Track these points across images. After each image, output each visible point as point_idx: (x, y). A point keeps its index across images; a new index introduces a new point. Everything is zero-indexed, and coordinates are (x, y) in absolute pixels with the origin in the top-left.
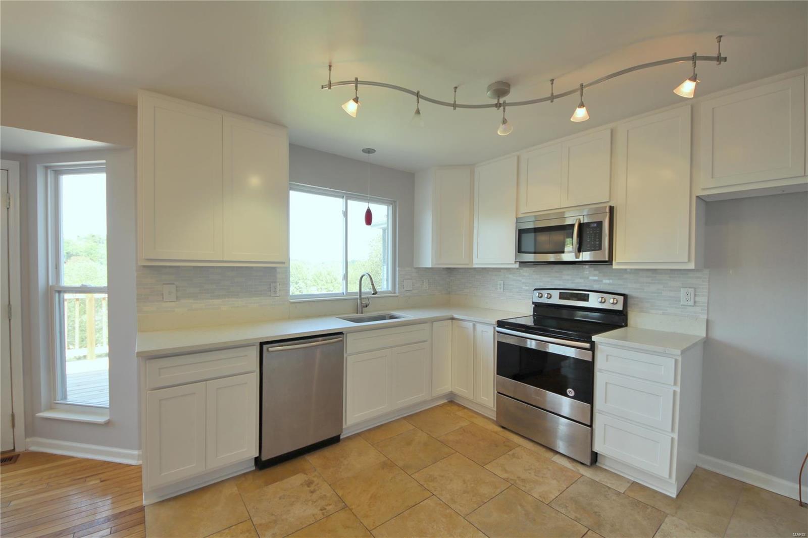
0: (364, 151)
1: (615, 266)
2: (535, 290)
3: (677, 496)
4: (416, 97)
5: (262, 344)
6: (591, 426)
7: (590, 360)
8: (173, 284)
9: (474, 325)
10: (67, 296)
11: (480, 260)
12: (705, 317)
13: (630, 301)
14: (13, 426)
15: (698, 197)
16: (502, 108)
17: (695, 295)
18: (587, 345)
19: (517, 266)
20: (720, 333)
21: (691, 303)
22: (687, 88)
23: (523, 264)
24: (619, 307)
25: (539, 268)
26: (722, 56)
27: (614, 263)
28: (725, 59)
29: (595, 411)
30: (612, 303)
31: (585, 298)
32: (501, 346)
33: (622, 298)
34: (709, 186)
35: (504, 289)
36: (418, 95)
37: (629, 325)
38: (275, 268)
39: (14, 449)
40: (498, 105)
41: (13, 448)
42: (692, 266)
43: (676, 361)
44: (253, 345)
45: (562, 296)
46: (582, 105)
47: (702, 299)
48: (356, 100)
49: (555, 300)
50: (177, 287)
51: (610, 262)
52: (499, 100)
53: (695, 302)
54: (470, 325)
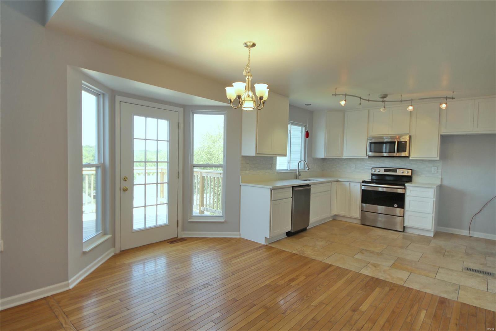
0: (306, 105)
1: (410, 158)
2: (372, 168)
3: (434, 236)
5: (293, 187)
6: (403, 217)
7: (404, 192)
8: (249, 163)
9: (349, 184)
10: (195, 168)
11: (346, 155)
12: (440, 177)
13: (413, 172)
14: (178, 226)
15: (441, 135)
16: (384, 103)
17: (437, 169)
18: (403, 187)
19: (367, 158)
20: (445, 183)
21: (436, 172)
22: (444, 106)
23: (369, 157)
24: (410, 174)
25: (373, 159)
26: (454, 97)
27: (410, 157)
28: (454, 98)
29: (405, 211)
30: (407, 173)
31: (395, 171)
32: (364, 192)
33: (411, 171)
34: (445, 132)
35: (355, 168)
36: (360, 98)
37: (413, 181)
39: (177, 237)
40: (383, 101)
41: (177, 236)
42: (438, 159)
43: (434, 190)
44: (290, 187)
45: (385, 171)
46: (412, 106)
47: (440, 171)
48: (345, 101)
49: (382, 172)
50: (250, 165)
51: (408, 157)
52: (383, 99)
53: (437, 172)
54: (348, 183)
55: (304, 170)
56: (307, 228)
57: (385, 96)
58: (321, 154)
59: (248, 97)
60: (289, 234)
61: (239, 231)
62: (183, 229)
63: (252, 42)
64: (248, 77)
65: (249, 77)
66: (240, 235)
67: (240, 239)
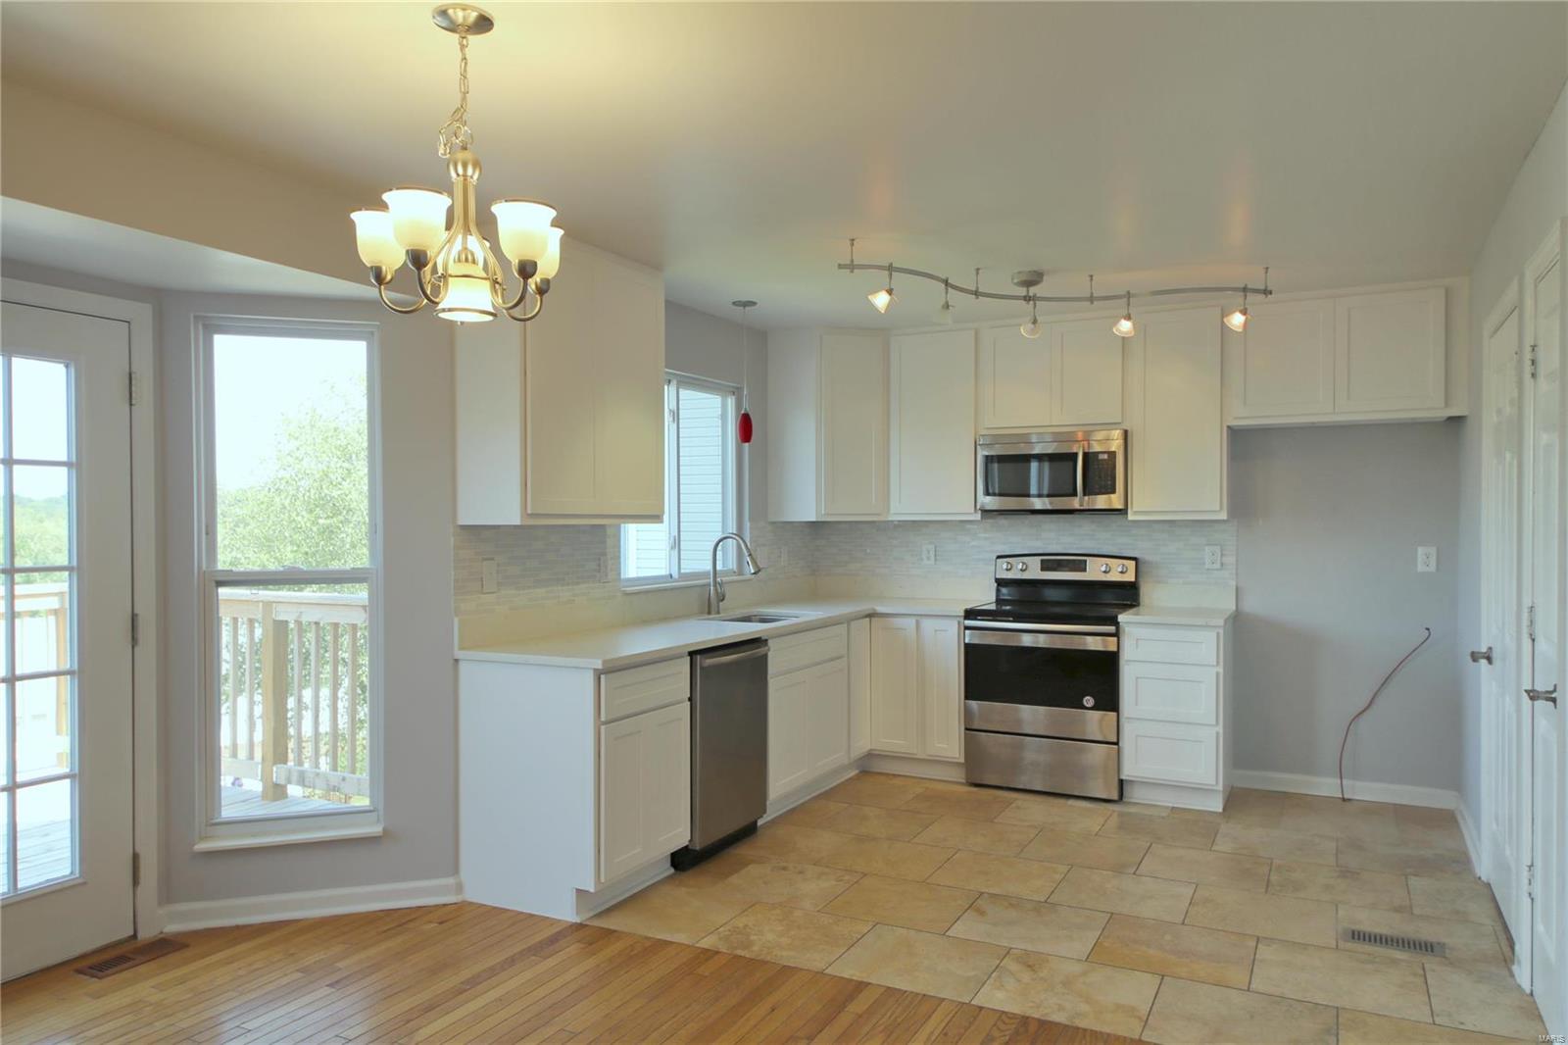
0: (734, 303)
1: (1131, 517)
2: (999, 557)
3: (1224, 809)
4: (943, 286)
5: (692, 654)
6: (1117, 743)
7: (1115, 649)
8: (492, 559)
9: (918, 622)
10: (224, 592)
11: (902, 507)
12: (1234, 583)
13: (1142, 568)
14: (136, 881)
15: (1228, 427)
16: (1031, 302)
17: (1222, 555)
18: (1112, 629)
19: (978, 516)
20: (1253, 605)
21: (1218, 566)
22: (1237, 320)
23: (986, 513)
24: (1130, 577)
25: (1003, 521)
26: (1269, 289)
27: (1129, 511)
28: (1271, 293)
29: (1122, 720)
30: (1119, 572)
31: (1080, 566)
32: (971, 650)
33: (1133, 562)
34: (1244, 416)
35: (936, 560)
36: (946, 282)
37: (1142, 603)
38: (603, 527)
39: (135, 936)
40: (1027, 299)
41: (132, 933)
42: (1224, 516)
43: (1218, 634)
44: (681, 656)
45: (1045, 566)
46: (1128, 318)
47: (1230, 560)
48: (890, 292)
49: (1035, 572)
50: (498, 565)
51: (1123, 512)
52: (1028, 291)
53: (1222, 564)
54: (912, 622)
55: (740, 572)
56: (760, 823)
57: (1033, 279)
58: (805, 504)
59: (467, 260)
60: (683, 861)
61: (455, 870)
62: (168, 893)
63: (474, 9)
64: (460, 170)
65: (465, 167)
66: (459, 888)
67: (462, 907)
